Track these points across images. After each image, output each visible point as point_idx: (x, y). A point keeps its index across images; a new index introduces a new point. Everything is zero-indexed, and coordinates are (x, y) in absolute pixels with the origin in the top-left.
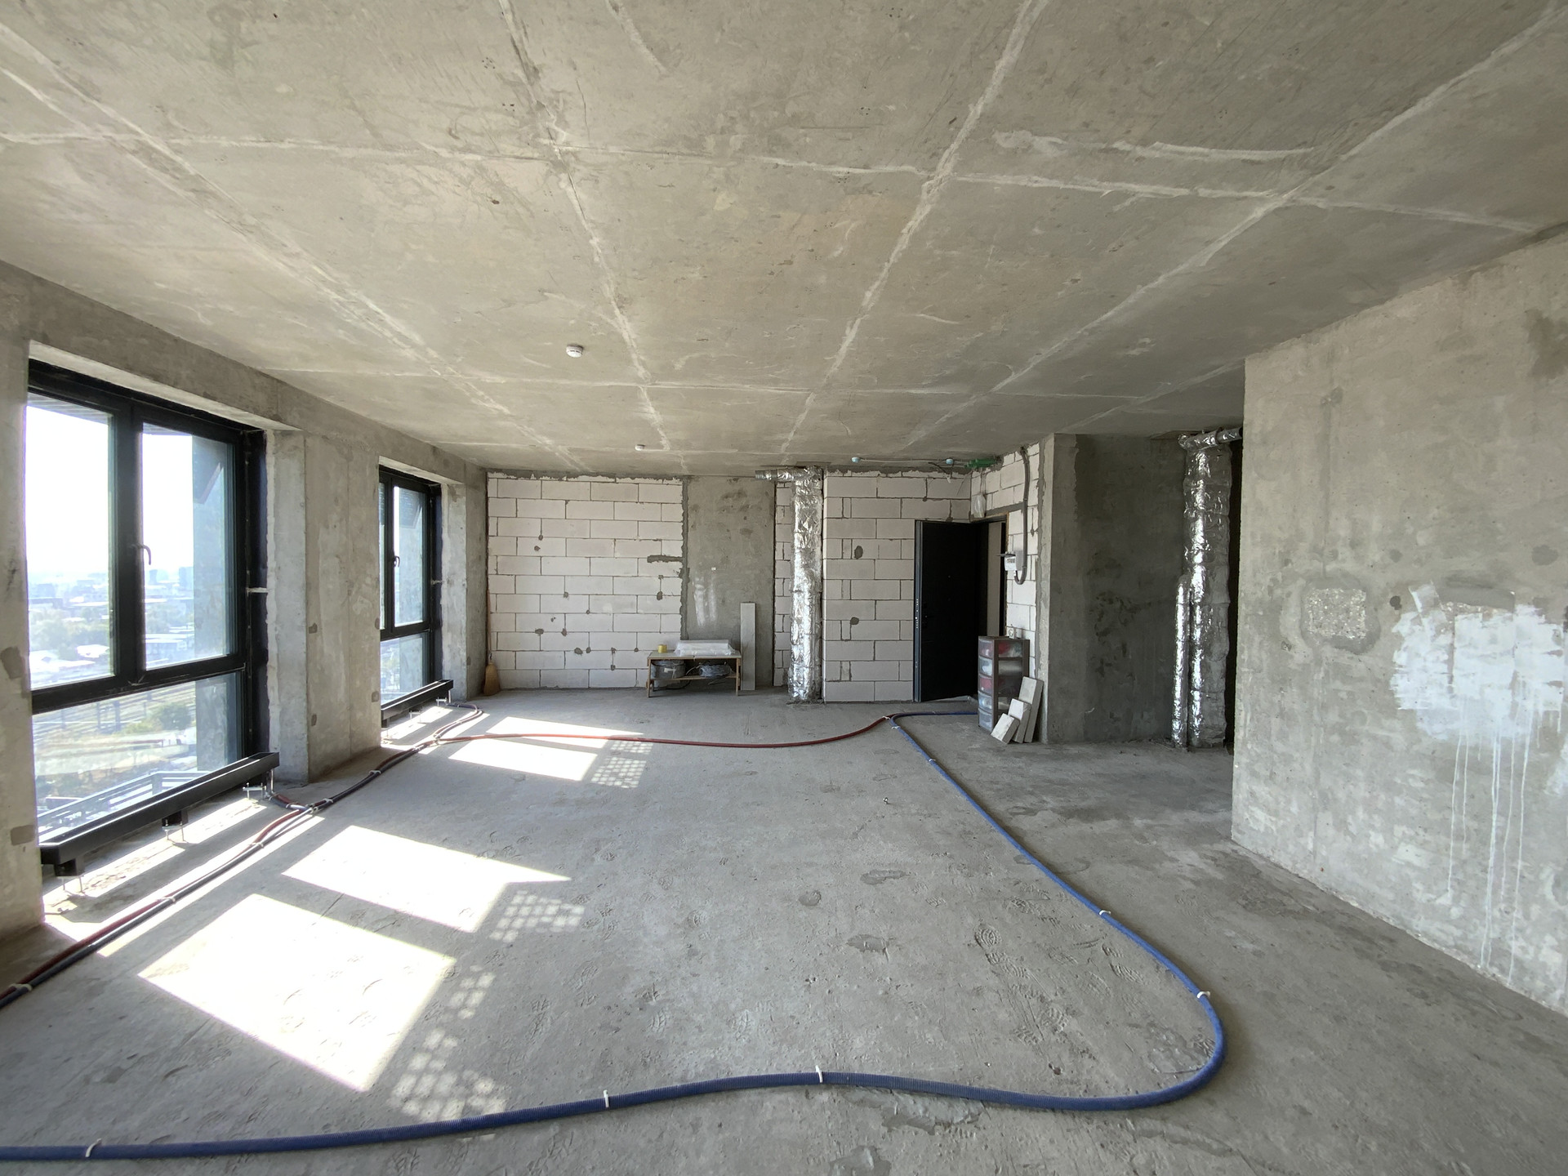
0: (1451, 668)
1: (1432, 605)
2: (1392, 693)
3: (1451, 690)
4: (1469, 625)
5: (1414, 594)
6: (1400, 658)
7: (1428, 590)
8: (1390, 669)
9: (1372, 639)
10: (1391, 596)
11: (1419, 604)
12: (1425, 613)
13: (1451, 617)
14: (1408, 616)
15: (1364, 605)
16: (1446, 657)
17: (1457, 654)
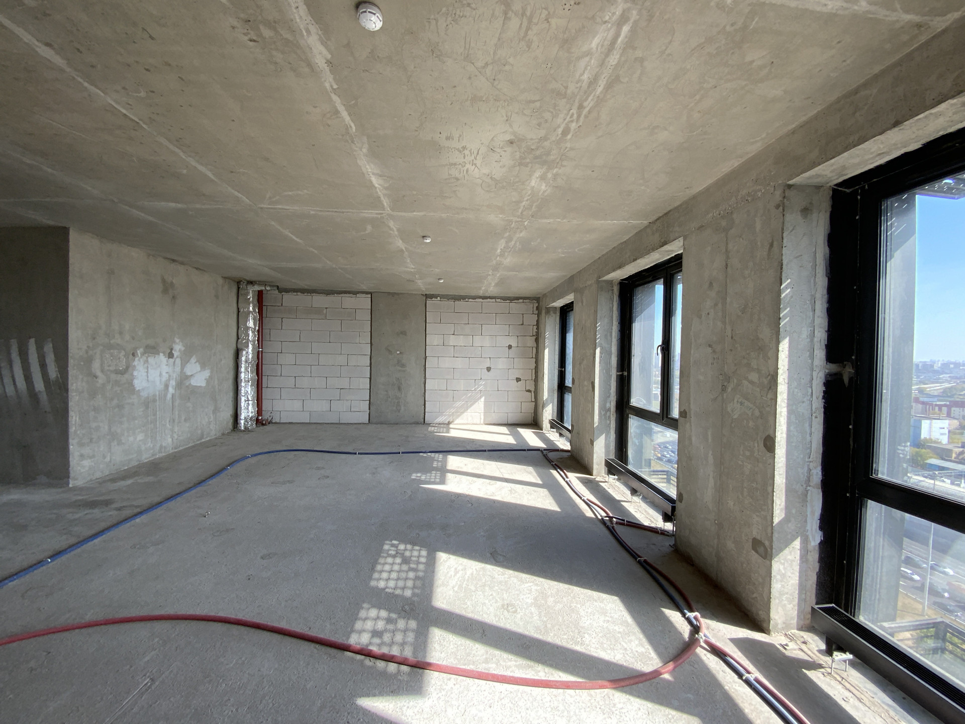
0: (147, 374)
1: (143, 354)
2: (134, 386)
3: (148, 380)
4: (151, 360)
5: (138, 351)
6: (135, 373)
7: (142, 350)
8: (133, 378)
9: (128, 367)
10: (131, 353)
11: (139, 355)
12: (141, 357)
13: (147, 358)
14: (137, 359)
15: (125, 356)
16: (146, 370)
17: (149, 369)
